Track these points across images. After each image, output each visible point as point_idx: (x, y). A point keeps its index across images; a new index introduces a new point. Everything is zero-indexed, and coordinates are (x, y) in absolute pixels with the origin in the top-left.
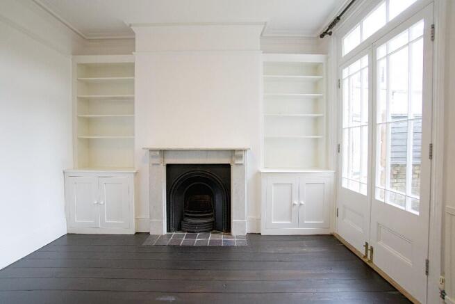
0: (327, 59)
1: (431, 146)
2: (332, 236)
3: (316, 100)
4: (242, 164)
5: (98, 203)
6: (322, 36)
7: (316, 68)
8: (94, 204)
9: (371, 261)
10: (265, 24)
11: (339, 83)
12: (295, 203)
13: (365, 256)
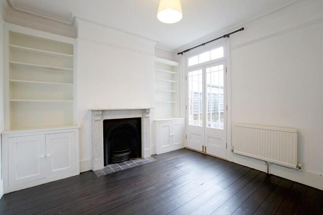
0: (180, 65)
1: (227, 106)
2: (185, 148)
3: (173, 84)
4: (148, 117)
5: (45, 157)
6: (179, 54)
7: (172, 68)
8: (42, 158)
9: (205, 152)
10: (157, 42)
11: (186, 78)
12: (171, 135)
13: (203, 151)
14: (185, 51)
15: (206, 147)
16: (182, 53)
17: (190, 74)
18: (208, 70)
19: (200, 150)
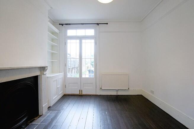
0: (60, 33)
2: (65, 95)
6: (60, 24)
9: (82, 94)
10: (51, 8)
11: (66, 44)
12: (58, 87)
13: (80, 94)
14: (66, 24)
15: (82, 90)
16: (62, 25)
17: (69, 41)
18: (83, 41)
19: (78, 93)
